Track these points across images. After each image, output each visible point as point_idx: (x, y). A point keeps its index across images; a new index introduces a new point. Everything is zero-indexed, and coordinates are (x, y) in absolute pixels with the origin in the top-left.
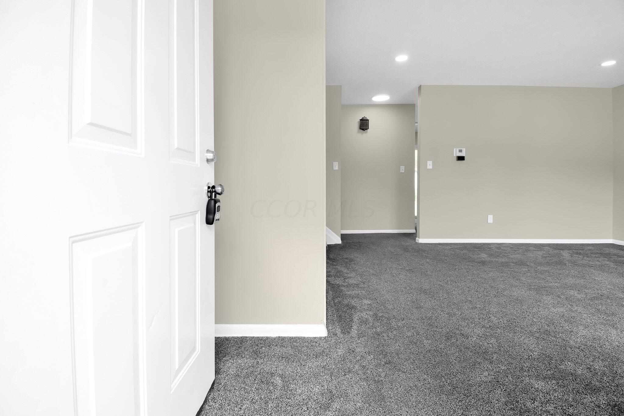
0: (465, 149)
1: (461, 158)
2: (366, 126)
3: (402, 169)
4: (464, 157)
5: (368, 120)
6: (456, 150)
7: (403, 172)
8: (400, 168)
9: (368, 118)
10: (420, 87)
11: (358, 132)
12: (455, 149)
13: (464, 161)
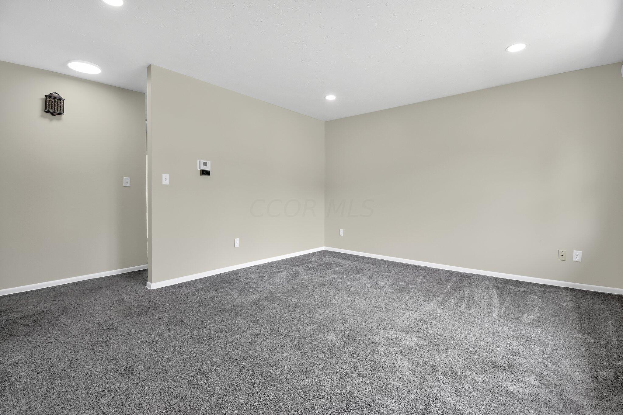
0: (210, 162)
1: (206, 173)
2: (59, 108)
3: (126, 181)
4: (210, 171)
5: (63, 100)
6: (200, 162)
7: (128, 185)
8: (123, 179)
9: (62, 96)
10: (149, 67)
11: (42, 116)
12: (198, 161)
13: (209, 176)
